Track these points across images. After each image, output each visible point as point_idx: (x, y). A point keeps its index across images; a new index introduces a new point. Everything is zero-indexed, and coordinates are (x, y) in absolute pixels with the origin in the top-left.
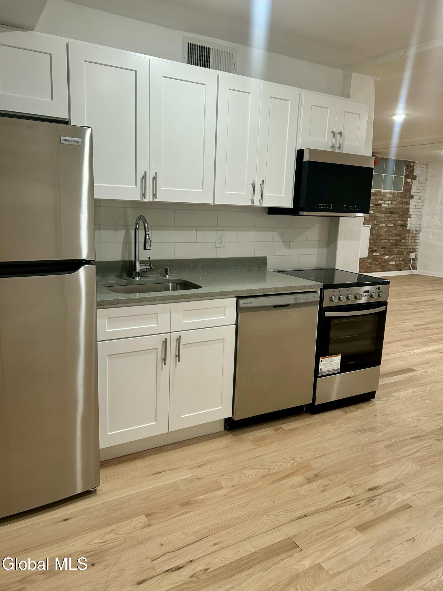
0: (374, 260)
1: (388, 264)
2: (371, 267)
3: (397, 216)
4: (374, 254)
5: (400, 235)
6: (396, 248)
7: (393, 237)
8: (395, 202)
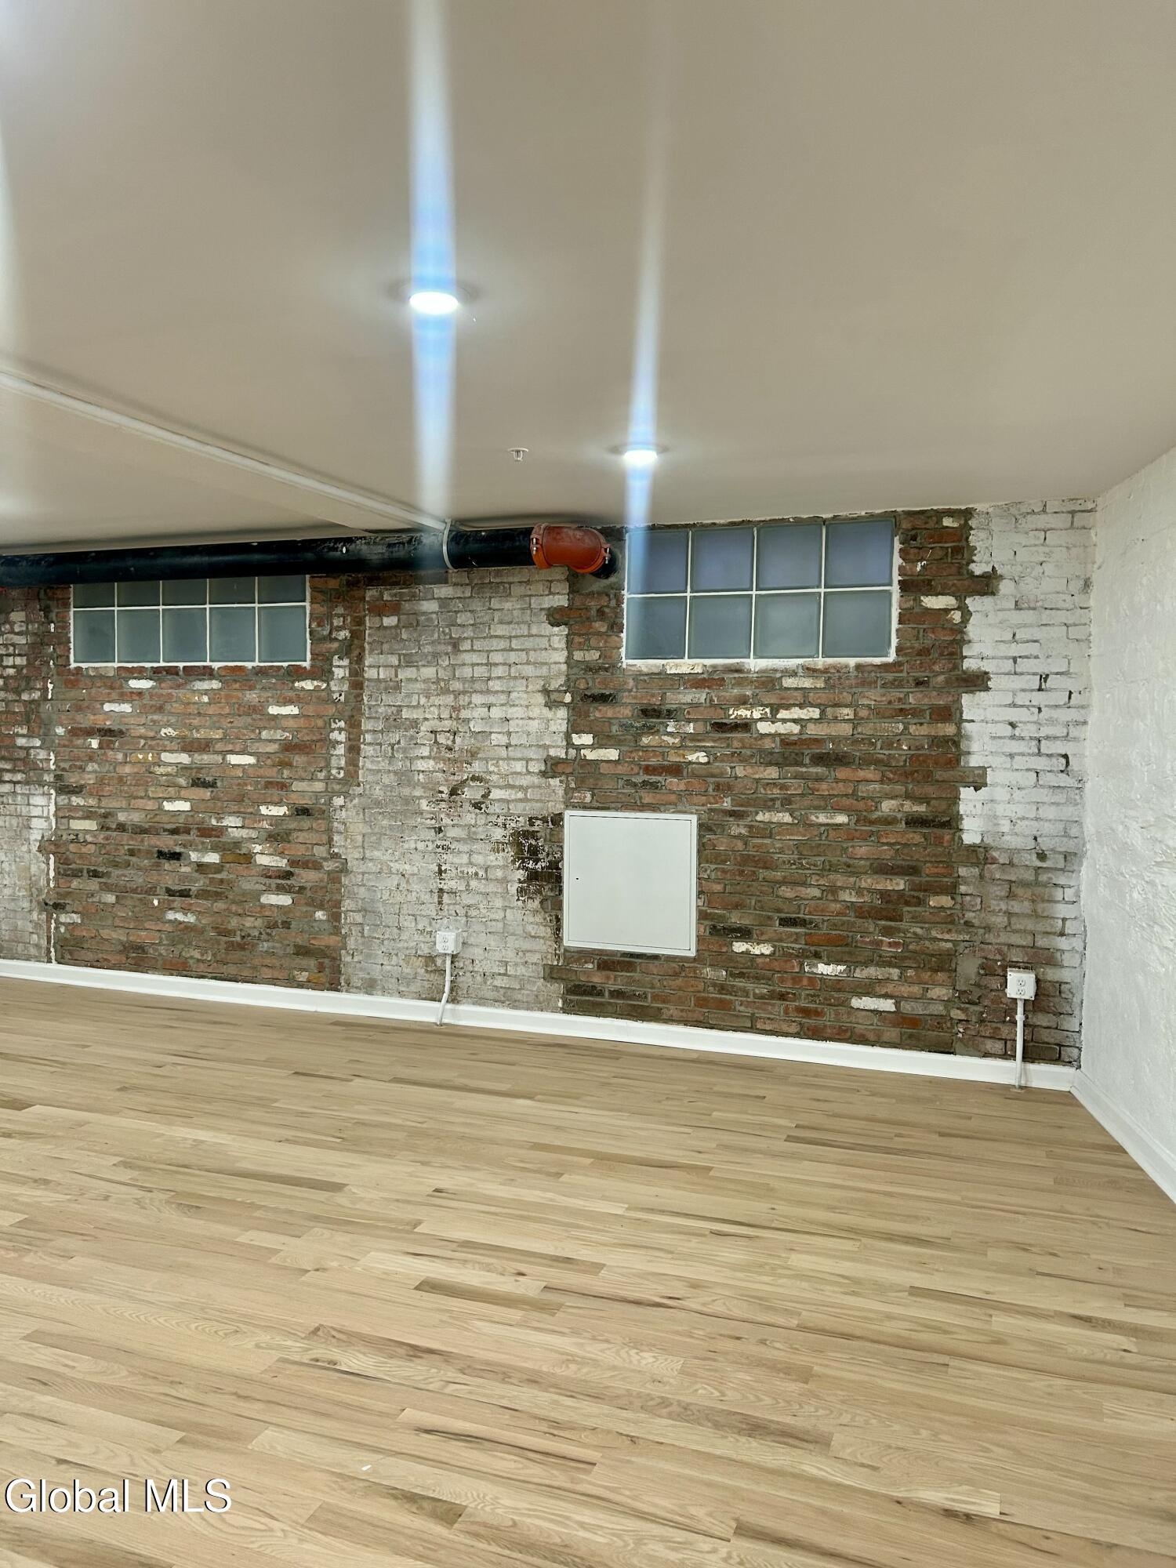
0: (742, 975)
1: (845, 1003)
2: (723, 1005)
3: (870, 773)
4: (739, 947)
5: (912, 870)
6: (887, 932)
7: (856, 874)
8: (846, 711)
